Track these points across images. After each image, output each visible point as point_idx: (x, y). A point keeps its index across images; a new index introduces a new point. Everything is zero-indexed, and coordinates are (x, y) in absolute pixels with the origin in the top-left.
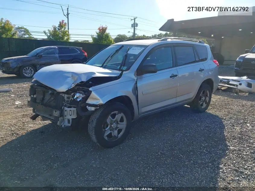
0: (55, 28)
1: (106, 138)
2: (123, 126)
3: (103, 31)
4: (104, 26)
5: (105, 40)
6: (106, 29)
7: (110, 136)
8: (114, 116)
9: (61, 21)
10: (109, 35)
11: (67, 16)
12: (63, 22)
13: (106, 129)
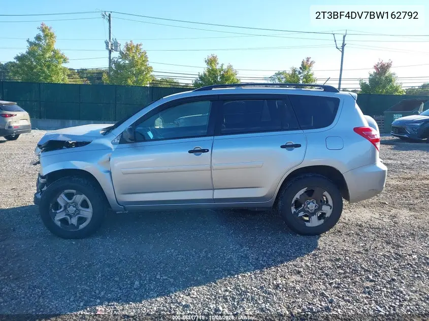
0: (294, 71)
1: (59, 223)
2: (88, 213)
3: (382, 69)
4: (386, 61)
5: (384, 87)
6: (389, 66)
7: (64, 221)
8: (70, 196)
9: (305, 60)
10: (394, 76)
11: (341, 50)
12: (308, 61)
13: (58, 212)
